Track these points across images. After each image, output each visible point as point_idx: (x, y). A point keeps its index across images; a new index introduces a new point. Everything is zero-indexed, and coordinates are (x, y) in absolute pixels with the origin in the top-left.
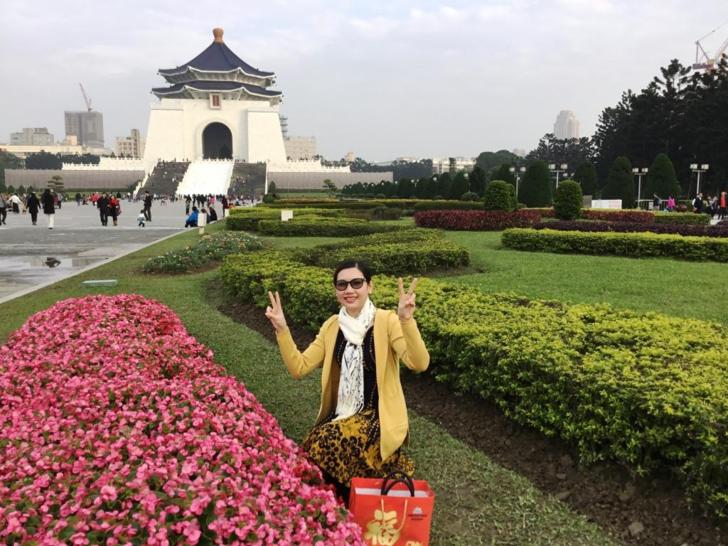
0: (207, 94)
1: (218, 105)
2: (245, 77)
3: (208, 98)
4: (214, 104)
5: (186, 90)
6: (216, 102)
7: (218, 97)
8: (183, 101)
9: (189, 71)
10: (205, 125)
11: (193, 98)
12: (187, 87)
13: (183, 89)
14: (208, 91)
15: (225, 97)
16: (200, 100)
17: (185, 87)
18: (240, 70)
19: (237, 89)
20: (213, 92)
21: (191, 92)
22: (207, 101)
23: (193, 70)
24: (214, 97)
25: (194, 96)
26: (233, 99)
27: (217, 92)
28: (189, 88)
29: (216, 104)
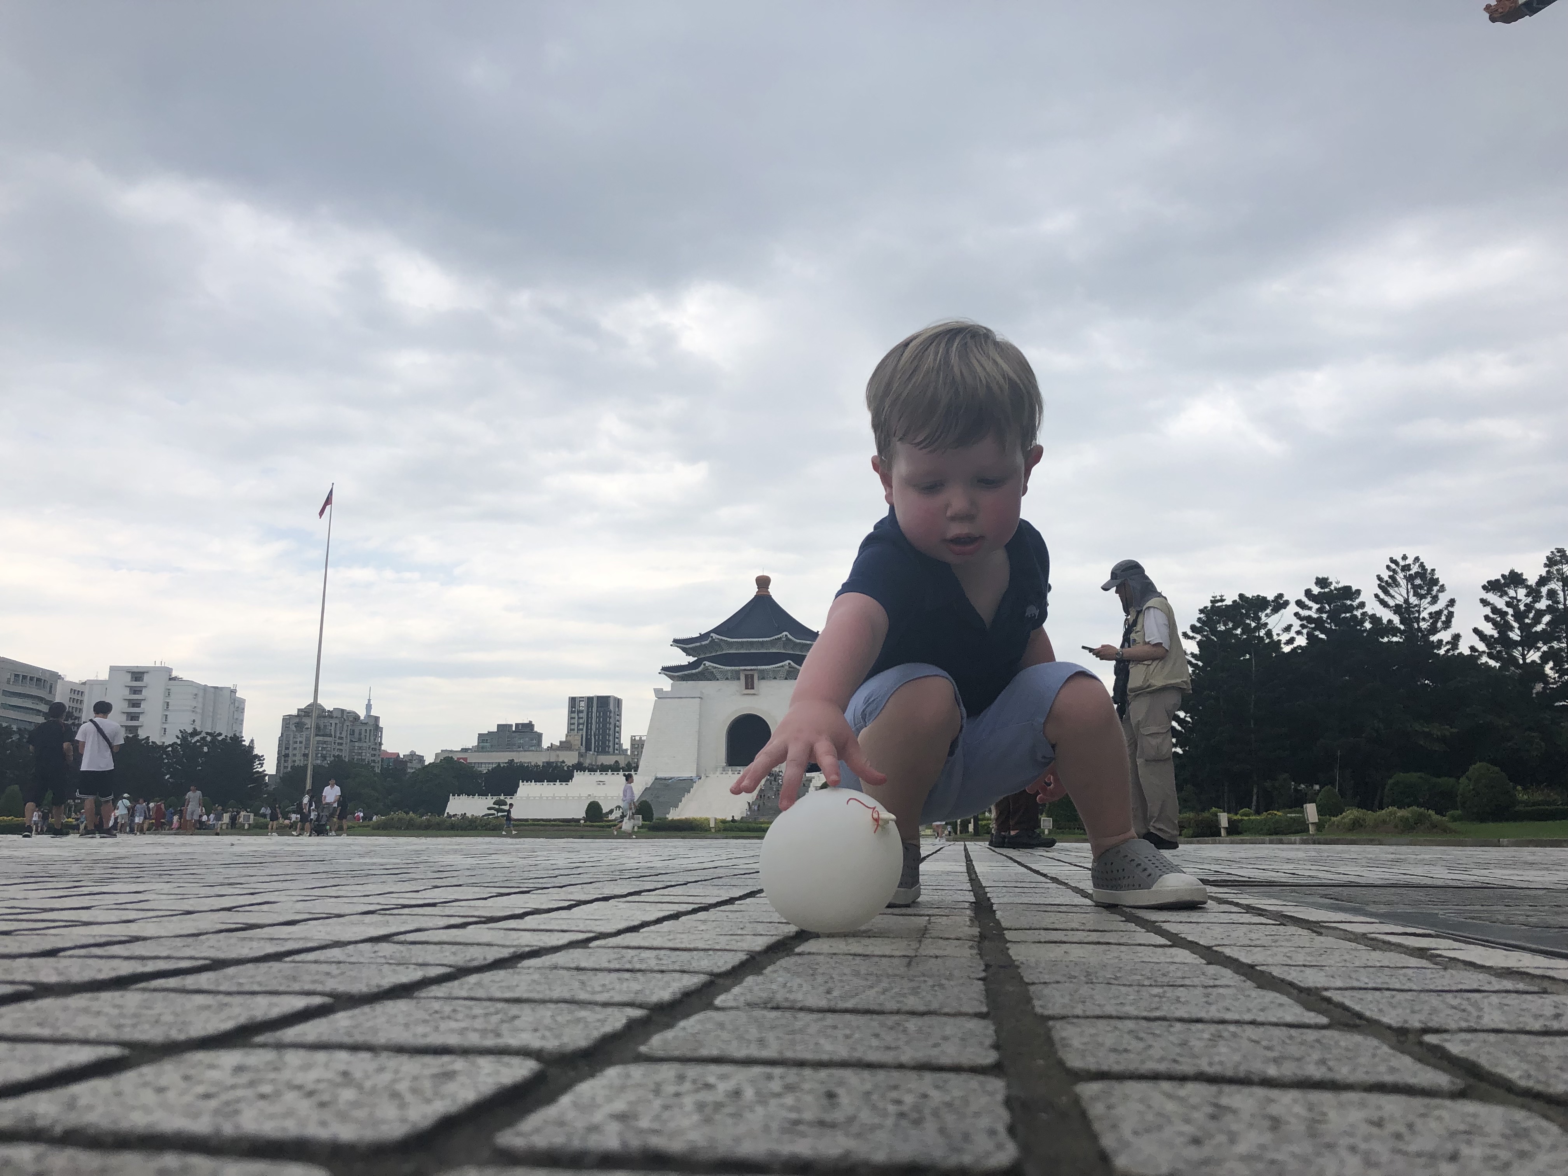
0: (738, 672)
1: (753, 688)
2: (796, 644)
3: (739, 679)
5: (706, 669)
6: (749, 684)
7: (752, 676)
8: (701, 684)
9: (714, 641)
10: (732, 718)
11: (718, 680)
12: (707, 663)
13: (702, 666)
14: (737, 668)
15: (763, 677)
16: (728, 682)
17: (705, 665)
18: (786, 635)
19: (781, 664)
20: (745, 670)
21: (714, 670)
22: (736, 682)
23: (718, 639)
24: (746, 676)
25: (718, 677)
26: (775, 678)
27: (751, 670)
28: (710, 666)
29: (750, 687)
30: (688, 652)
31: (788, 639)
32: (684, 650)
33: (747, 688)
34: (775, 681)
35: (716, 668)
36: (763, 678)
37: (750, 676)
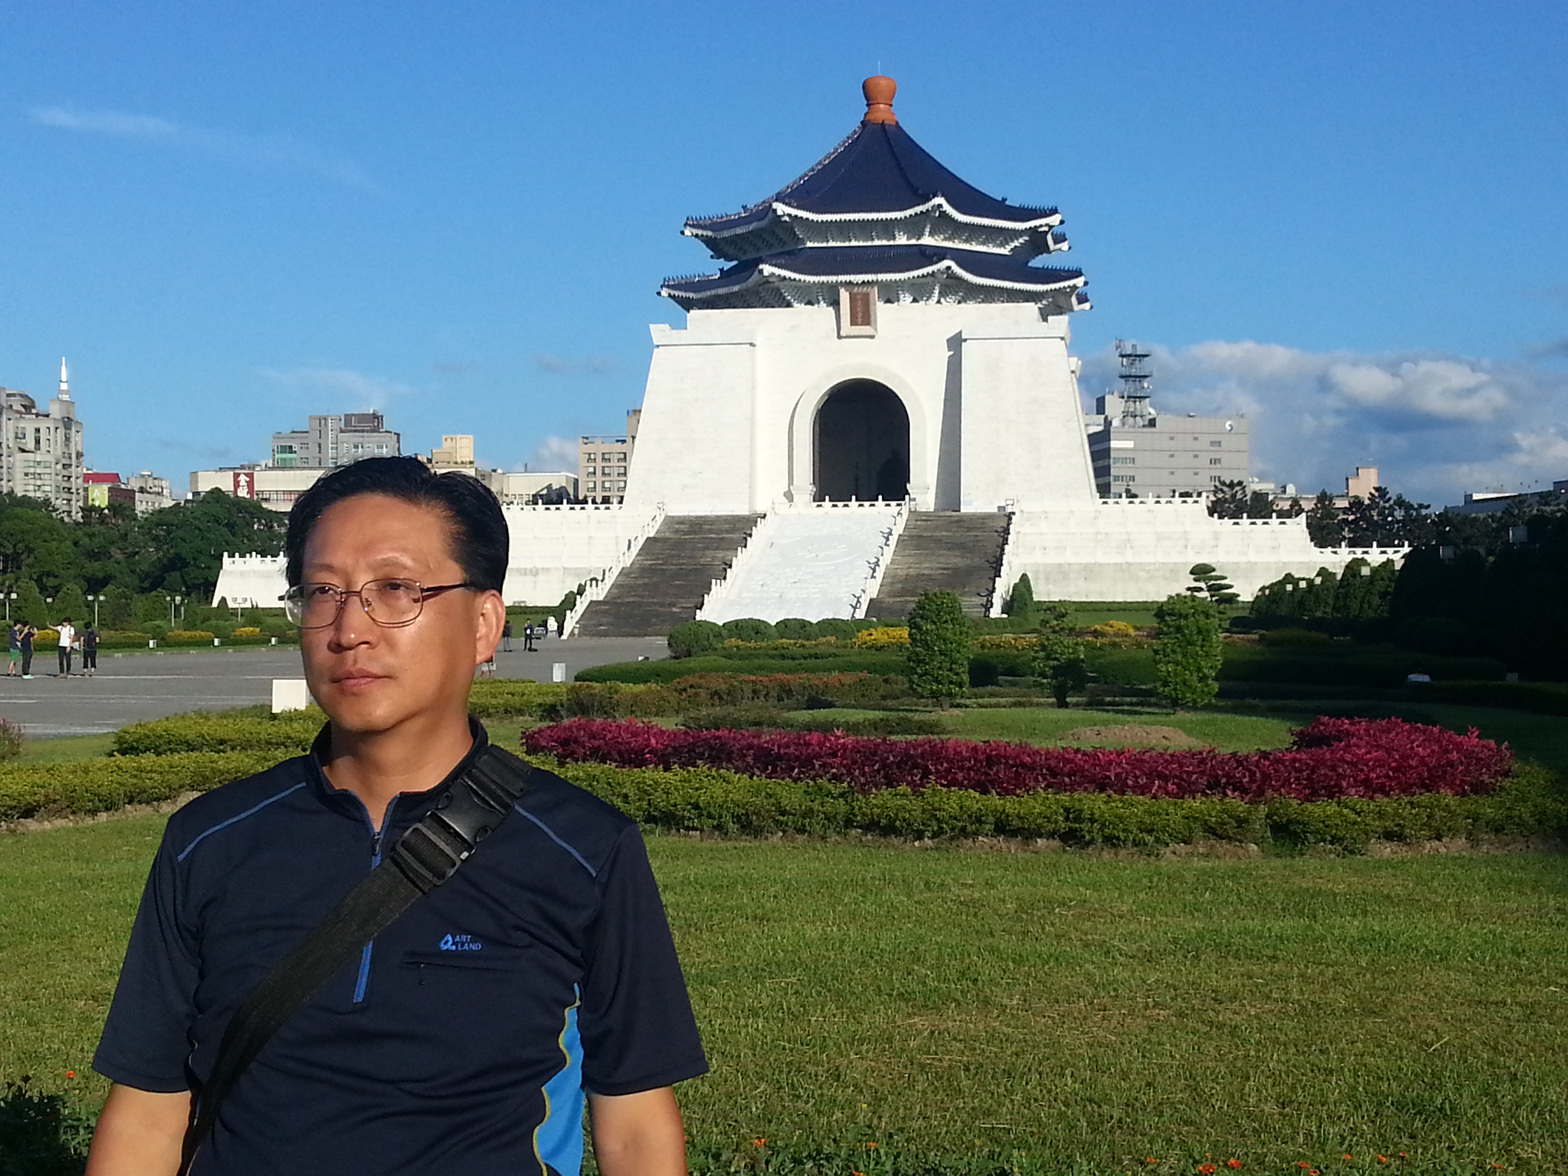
0: (835, 288)
1: (866, 321)
2: (957, 227)
5: (765, 281)
6: (862, 314)
7: (866, 298)
8: (754, 314)
9: (778, 219)
10: (823, 389)
11: (789, 305)
12: (769, 269)
13: (756, 277)
14: (834, 279)
15: (890, 294)
16: (810, 309)
17: (761, 272)
18: (940, 206)
19: (929, 270)
20: (851, 283)
21: (781, 284)
22: (830, 310)
23: (789, 215)
24: (854, 297)
25: (790, 299)
26: (915, 300)
27: (864, 283)
28: (773, 274)
29: (860, 320)
30: (716, 247)
31: (944, 214)
32: (709, 242)
33: (853, 322)
34: (914, 305)
35: (786, 278)
36: (890, 301)
37: (859, 297)
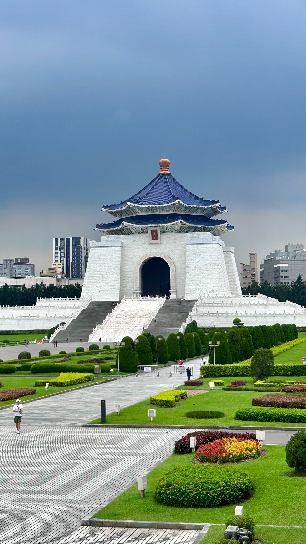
0: (146, 228)
1: (157, 239)
2: (187, 208)
3: (147, 233)
4: (153, 239)
5: (124, 226)
6: (154, 236)
7: (156, 230)
8: (122, 237)
9: (129, 207)
10: (143, 260)
11: (133, 234)
12: (125, 223)
13: (122, 225)
14: (145, 226)
16: (140, 235)
18: (179, 202)
19: (175, 222)
20: (151, 227)
22: (145, 235)
23: (132, 205)
24: (152, 231)
25: (133, 232)
26: (172, 232)
27: (155, 227)
28: (127, 224)
29: (155, 238)
30: (113, 214)
31: (180, 205)
32: (110, 213)
34: (172, 233)
35: (131, 226)
36: (164, 232)
37: (154, 231)
